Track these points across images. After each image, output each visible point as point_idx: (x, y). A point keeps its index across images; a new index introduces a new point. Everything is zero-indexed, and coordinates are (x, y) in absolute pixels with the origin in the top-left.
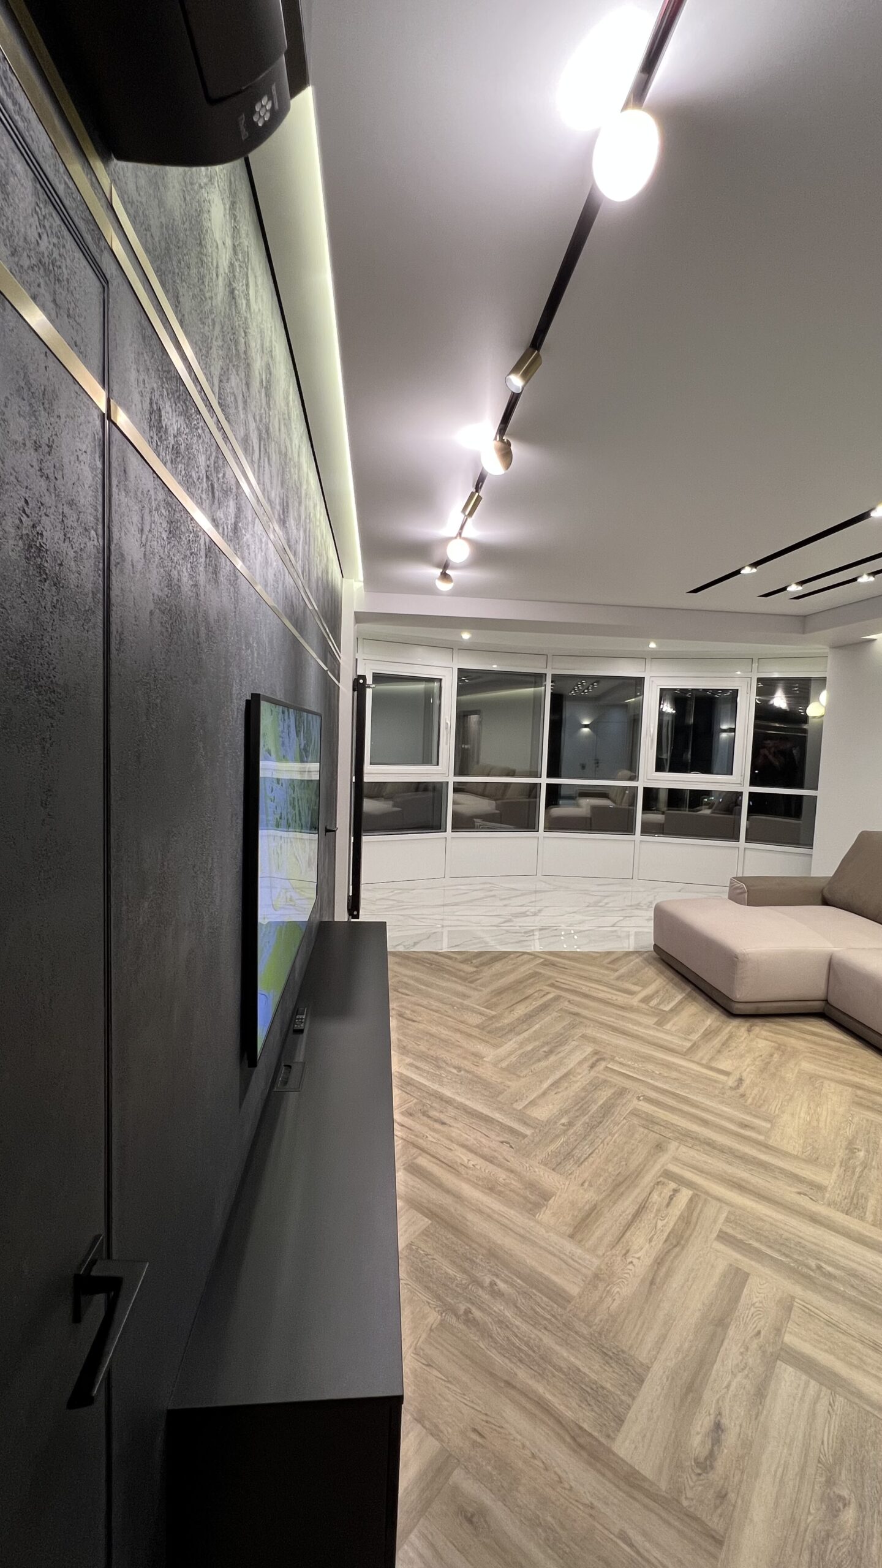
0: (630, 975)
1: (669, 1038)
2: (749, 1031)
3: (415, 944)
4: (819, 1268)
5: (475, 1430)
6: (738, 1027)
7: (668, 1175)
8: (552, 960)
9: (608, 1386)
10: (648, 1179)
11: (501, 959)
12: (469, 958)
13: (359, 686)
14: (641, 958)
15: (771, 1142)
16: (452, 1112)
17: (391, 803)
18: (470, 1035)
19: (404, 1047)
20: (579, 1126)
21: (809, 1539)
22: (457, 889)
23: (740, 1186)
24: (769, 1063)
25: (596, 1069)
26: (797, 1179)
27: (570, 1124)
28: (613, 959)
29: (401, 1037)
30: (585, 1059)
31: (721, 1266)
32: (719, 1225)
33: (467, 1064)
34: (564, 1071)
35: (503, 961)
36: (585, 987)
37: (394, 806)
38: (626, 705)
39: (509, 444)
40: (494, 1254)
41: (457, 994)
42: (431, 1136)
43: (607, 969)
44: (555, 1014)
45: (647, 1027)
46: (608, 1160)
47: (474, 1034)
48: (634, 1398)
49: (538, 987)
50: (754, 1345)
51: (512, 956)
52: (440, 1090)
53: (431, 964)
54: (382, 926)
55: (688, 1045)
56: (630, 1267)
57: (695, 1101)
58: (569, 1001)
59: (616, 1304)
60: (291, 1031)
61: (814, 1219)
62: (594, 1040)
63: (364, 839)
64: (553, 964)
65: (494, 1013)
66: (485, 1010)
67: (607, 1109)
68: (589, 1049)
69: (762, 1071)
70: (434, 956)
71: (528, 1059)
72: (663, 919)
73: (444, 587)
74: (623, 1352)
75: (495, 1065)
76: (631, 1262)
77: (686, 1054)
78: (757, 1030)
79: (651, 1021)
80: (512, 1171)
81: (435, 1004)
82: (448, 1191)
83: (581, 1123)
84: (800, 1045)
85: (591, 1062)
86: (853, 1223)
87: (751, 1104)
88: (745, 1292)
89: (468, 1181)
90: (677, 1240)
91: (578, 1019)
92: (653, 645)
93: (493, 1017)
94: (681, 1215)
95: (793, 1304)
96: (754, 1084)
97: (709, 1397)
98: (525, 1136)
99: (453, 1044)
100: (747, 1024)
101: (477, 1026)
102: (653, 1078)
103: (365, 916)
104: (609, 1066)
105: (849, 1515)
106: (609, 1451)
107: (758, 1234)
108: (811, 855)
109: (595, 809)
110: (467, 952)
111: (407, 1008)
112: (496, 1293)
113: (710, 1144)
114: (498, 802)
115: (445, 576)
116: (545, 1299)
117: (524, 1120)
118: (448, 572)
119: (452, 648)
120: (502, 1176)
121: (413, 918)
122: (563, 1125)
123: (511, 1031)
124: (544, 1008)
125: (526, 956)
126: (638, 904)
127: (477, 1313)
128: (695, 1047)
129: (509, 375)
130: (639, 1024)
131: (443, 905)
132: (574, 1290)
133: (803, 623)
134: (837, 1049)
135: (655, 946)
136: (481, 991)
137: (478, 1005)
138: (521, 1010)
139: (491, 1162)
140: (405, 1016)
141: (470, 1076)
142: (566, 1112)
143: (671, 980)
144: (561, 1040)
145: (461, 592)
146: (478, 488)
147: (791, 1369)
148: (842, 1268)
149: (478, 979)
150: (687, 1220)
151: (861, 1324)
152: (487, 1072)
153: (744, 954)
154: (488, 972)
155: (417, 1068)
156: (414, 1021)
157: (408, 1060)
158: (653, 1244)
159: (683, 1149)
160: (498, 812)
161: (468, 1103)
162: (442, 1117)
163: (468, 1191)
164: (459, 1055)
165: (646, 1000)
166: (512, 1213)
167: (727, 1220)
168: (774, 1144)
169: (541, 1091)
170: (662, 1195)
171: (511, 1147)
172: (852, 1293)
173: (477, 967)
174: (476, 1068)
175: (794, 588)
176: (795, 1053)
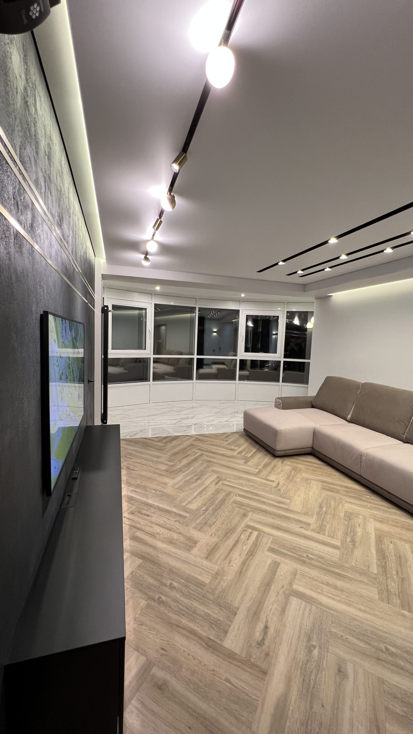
0: (234, 442)
1: (249, 468)
2: (282, 463)
3: (135, 435)
4: (307, 556)
5: (162, 649)
6: (278, 461)
7: (248, 527)
8: (200, 438)
9: (222, 619)
10: (239, 529)
11: (176, 439)
12: (161, 439)
13: (105, 311)
14: (238, 435)
15: (290, 508)
16: (153, 510)
17: (123, 368)
18: (161, 475)
19: (130, 483)
20: (210, 510)
21: (301, 664)
22: (156, 408)
23: (278, 528)
24: (290, 475)
25: (218, 485)
26: (300, 522)
27: (206, 510)
28: (226, 436)
29: (128, 478)
30: (213, 481)
31: (269, 562)
32: (268, 545)
33: (159, 488)
34: (204, 486)
35: (177, 440)
36: (214, 449)
37: (125, 370)
38: (233, 323)
39: (174, 197)
40: (172, 571)
41: (155, 456)
42: (142, 522)
43: (223, 440)
44: (200, 462)
45: (240, 464)
46: (223, 523)
47: (163, 474)
48: (232, 622)
49: (193, 450)
50: (281, 592)
51: (181, 437)
52: (147, 501)
53: (143, 444)
54: (117, 427)
55: (257, 470)
56: (232, 567)
57: (260, 494)
58: (207, 456)
59: (225, 583)
60: (71, 479)
61: (306, 537)
62: (217, 472)
63: (109, 386)
64: (200, 440)
65: (172, 464)
66: (168, 462)
67: (223, 501)
68: (215, 476)
69: (287, 479)
70: (145, 440)
71: (188, 483)
72: (248, 417)
73: (146, 264)
74: (228, 603)
75: (173, 487)
76: (232, 566)
77: (256, 475)
78: (285, 462)
79: (242, 462)
80: (180, 533)
81: (144, 462)
82: (151, 546)
83: (211, 508)
84: (302, 467)
85: (215, 482)
86: (320, 537)
87: (282, 493)
88: (278, 570)
89: (159, 540)
90: (251, 553)
91: (211, 464)
92: (243, 295)
93: (172, 466)
94: (253, 543)
95: (297, 573)
96: (284, 485)
97: (263, 617)
98: (186, 517)
99: (153, 479)
100: (282, 460)
101: (165, 470)
102: (242, 486)
103: (109, 423)
104: (224, 483)
105: (316, 652)
106: (221, 646)
107: (283, 546)
108: (308, 387)
109: (218, 369)
110: (160, 437)
111: (131, 465)
112: (172, 587)
113: (265, 512)
114: (175, 367)
115: (146, 259)
116: (194, 587)
117: (185, 510)
118: (148, 256)
119: (152, 294)
120: (175, 536)
121: (134, 423)
122: (203, 510)
123: (180, 471)
124: (196, 459)
125: (187, 437)
126: (237, 411)
127: (164, 598)
128: (260, 471)
129: (172, 163)
130: (237, 463)
131: (149, 416)
132: (207, 581)
133: (304, 288)
134: (316, 467)
135: (244, 429)
136: (167, 454)
137: (166, 461)
138: (185, 462)
139: (170, 530)
140: (130, 468)
141: (161, 493)
142: (204, 505)
143: (251, 444)
144: (203, 473)
145: (155, 266)
146: (160, 216)
147: (295, 599)
148: (316, 555)
149: (165, 449)
150: (256, 545)
151: (323, 576)
152: (168, 490)
153: (280, 430)
154: (170, 445)
155: (136, 492)
156: (134, 470)
157: (132, 488)
158: (241, 556)
159: (254, 515)
160: (175, 372)
161: (160, 505)
162: (148, 513)
163: (160, 545)
164: (156, 484)
165: (240, 453)
166: (179, 552)
167: (272, 542)
168: (291, 509)
169: (193, 497)
170: (246, 535)
171: (180, 523)
172: (319, 564)
173: (164, 443)
174: (164, 489)
175: (300, 272)
176: (300, 470)
